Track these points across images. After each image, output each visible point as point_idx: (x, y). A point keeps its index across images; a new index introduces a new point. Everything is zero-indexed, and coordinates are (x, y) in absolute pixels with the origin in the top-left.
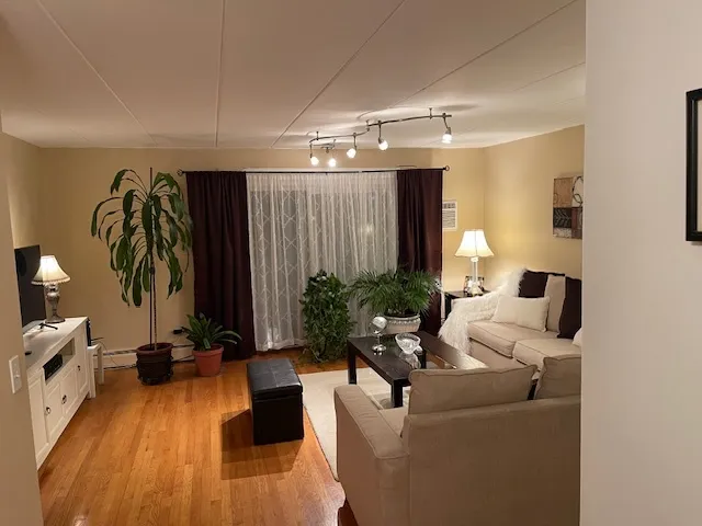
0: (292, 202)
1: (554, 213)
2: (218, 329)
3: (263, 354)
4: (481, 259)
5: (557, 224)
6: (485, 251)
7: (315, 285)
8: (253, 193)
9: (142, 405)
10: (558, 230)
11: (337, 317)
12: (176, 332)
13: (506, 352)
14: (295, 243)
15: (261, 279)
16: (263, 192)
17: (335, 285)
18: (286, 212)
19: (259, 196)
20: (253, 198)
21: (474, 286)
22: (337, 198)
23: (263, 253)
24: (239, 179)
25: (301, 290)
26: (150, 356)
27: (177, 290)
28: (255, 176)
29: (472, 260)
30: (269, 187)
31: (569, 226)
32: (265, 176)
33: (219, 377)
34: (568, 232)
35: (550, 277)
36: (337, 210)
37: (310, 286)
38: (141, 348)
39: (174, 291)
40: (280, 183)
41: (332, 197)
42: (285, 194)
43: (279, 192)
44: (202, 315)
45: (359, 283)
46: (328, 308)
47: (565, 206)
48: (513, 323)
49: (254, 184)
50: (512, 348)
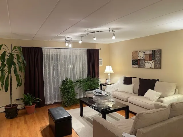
0: (57, 57)
1: (132, 61)
2: (34, 98)
3: (47, 105)
4: (111, 74)
5: (133, 64)
6: (112, 72)
7: (64, 83)
8: (44, 54)
9: (9, 126)
10: (134, 66)
11: (72, 92)
12: (17, 100)
13: (126, 100)
14: (58, 70)
15: (47, 81)
16: (48, 54)
17: (71, 82)
18: (55, 60)
19: (46, 56)
20: (44, 56)
21: (108, 82)
22: (70, 56)
23: (48, 73)
24: (40, 50)
25: (60, 84)
26: (10, 109)
27: (20, 86)
28: (45, 49)
29: (108, 74)
30: (50, 52)
31: (137, 64)
32: (48, 49)
33: (34, 114)
34: (137, 66)
35: (133, 78)
36: (70, 60)
37: (63, 83)
38: (6, 106)
39: (19, 86)
40: (53, 51)
41: (69, 56)
42: (55, 55)
43: (53, 54)
44: (28, 94)
45: (78, 82)
46: (69, 89)
47: (136, 59)
48: (124, 92)
49: (45, 52)
50: (128, 99)
